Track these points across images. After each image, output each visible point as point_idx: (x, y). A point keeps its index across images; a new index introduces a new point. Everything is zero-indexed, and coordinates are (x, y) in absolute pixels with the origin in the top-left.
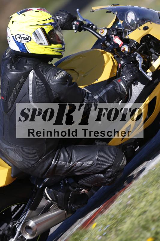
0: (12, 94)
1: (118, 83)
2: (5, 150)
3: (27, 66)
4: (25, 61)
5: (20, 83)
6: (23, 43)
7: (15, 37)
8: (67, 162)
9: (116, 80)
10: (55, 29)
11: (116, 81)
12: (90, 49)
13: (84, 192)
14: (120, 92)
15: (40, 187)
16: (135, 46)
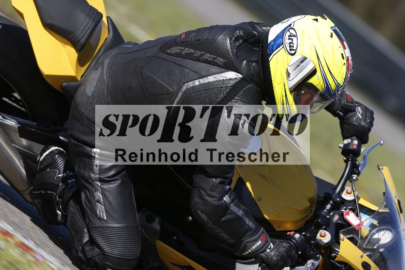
1: (260, 236)
3: (246, 64)
4: (254, 59)
5: (214, 58)
6: (283, 44)
7: (290, 29)
8: (99, 174)
10: (320, 95)
11: (263, 233)
12: (314, 175)
13: (58, 215)
14: (244, 242)
15: (60, 137)
16: (335, 253)
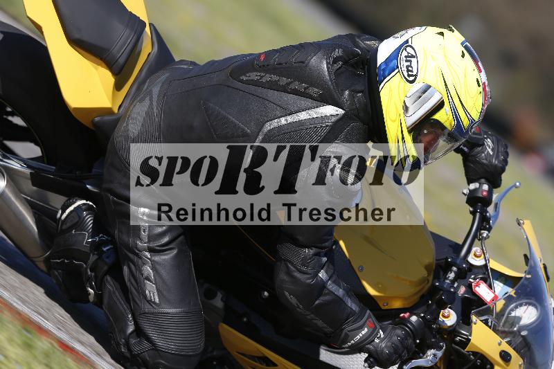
0: (275, 78)
1: (366, 321)
2: (148, 90)
3: (349, 95)
4: (359, 87)
5: (306, 88)
6: (398, 67)
7: (407, 47)
8: (148, 243)
9: (371, 317)
10: (449, 134)
11: (369, 317)
13: (90, 294)
14: (345, 331)
15: (88, 186)
16: (460, 337)
